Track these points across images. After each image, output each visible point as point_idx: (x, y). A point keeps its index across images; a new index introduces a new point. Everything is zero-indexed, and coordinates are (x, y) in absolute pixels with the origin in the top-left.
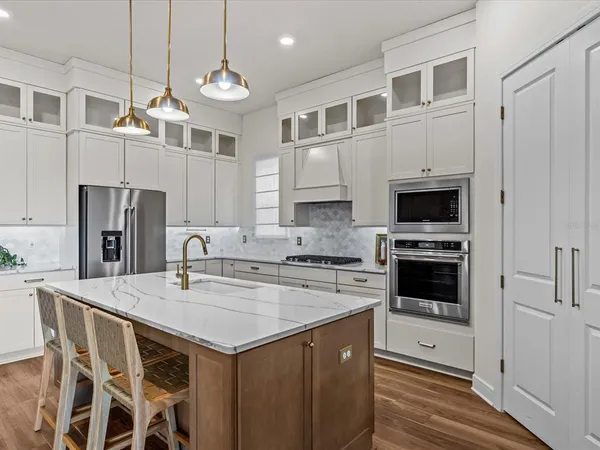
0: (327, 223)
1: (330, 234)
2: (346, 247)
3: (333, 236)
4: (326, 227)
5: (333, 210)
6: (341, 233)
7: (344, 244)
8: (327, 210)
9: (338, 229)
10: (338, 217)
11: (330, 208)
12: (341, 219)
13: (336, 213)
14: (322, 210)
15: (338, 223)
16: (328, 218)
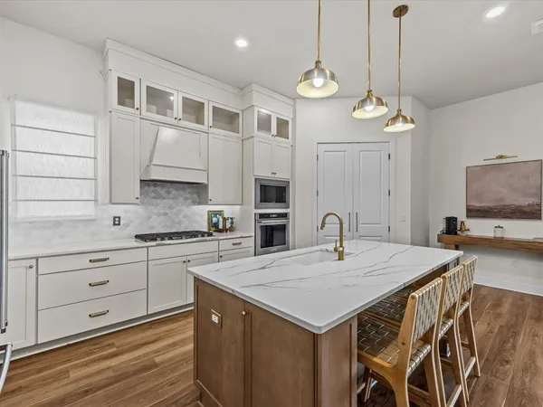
0: (159, 201)
1: (162, 212)
2: (180, 223)
3: (165, 214)
4: (157, 205)
5: (165, 190)
6: (174, 211)
7: (177, 220)
8: (158, 189)
9: (171, 208)
10: (171, 195)
11: (163, 187)
12: (174, 198)
13: (168, 192)
14: (152, 188)
15: (171, 201)
16: (159, 197)
